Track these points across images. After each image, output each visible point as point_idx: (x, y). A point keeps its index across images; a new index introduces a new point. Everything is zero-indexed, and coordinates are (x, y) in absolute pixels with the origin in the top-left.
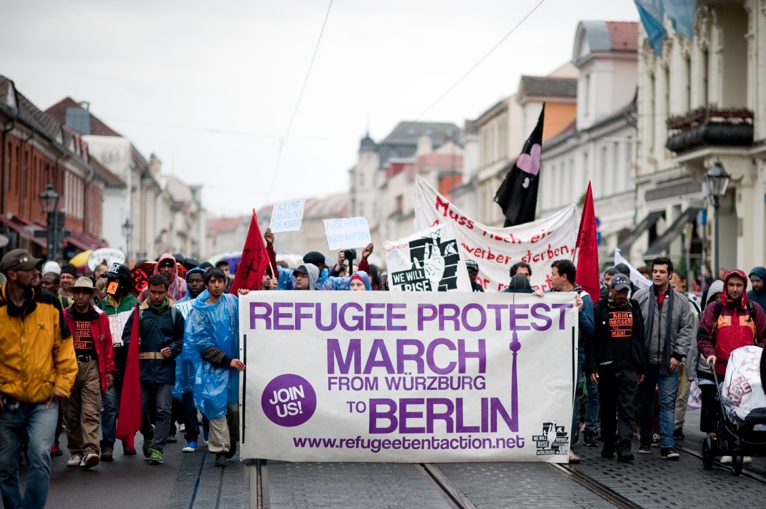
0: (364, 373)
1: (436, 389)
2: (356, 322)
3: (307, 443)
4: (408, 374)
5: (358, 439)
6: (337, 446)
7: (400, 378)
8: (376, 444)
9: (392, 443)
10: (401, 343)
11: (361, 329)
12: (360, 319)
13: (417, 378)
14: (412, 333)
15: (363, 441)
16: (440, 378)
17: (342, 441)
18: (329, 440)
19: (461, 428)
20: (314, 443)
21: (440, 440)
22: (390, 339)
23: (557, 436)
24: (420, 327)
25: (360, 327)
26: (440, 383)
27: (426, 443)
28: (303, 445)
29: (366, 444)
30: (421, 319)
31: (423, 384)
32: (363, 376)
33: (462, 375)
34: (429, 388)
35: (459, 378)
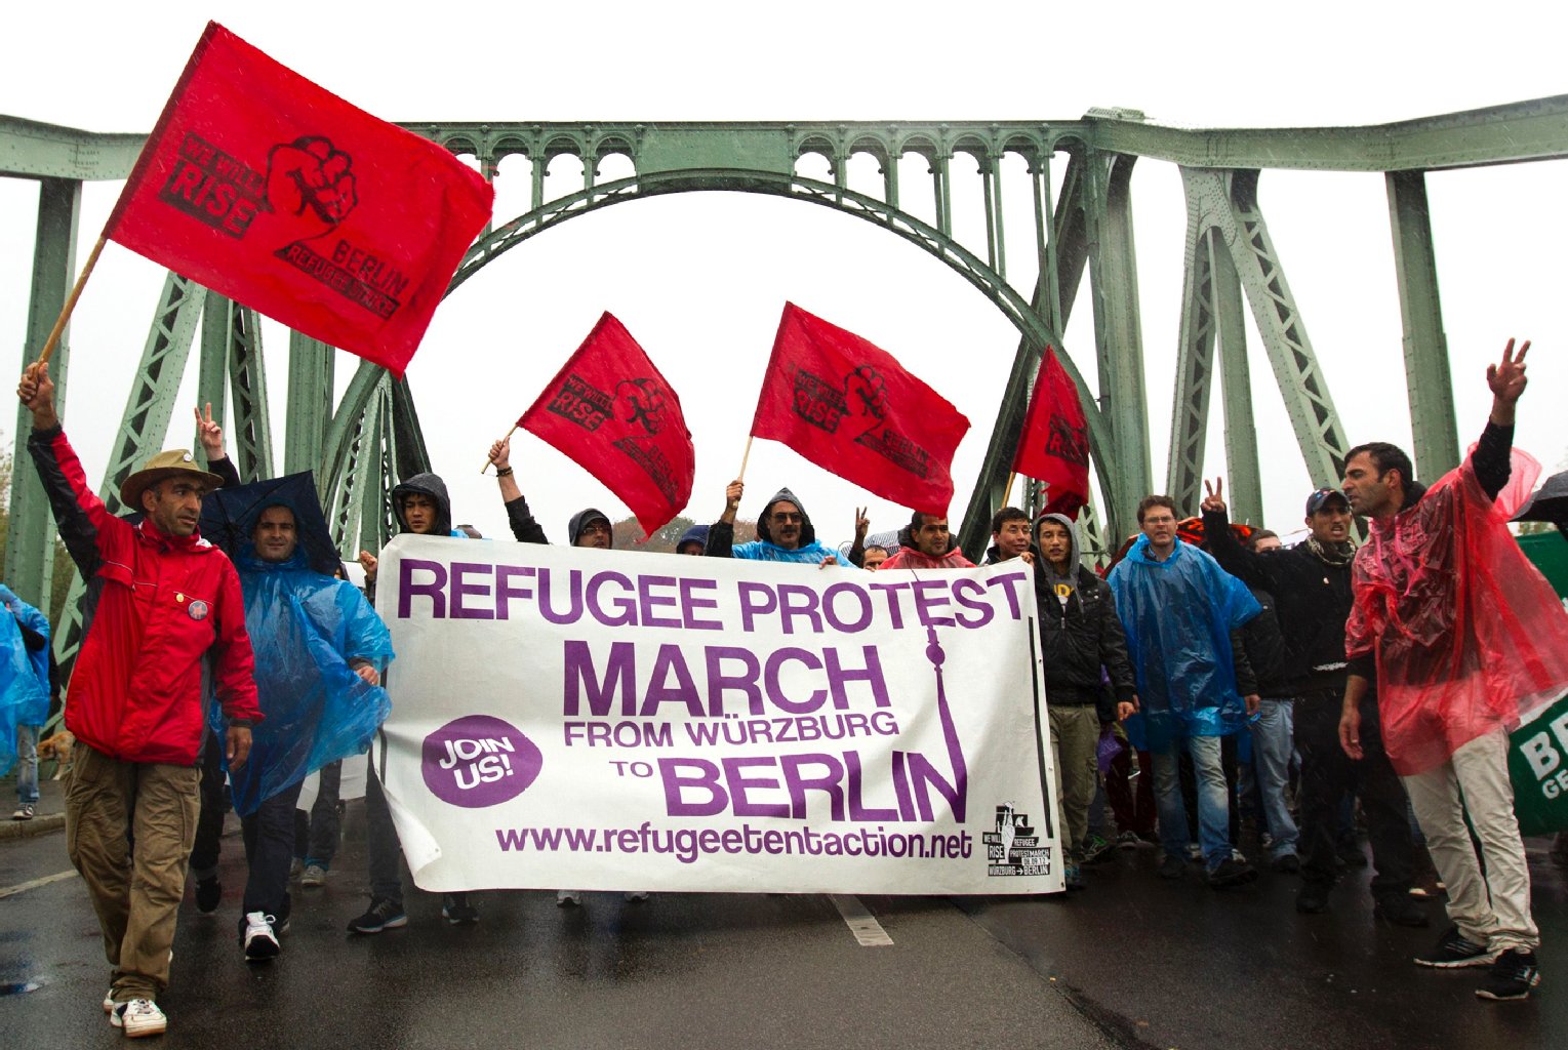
0: (643, 713)
1: (795, 739)
2: (621, 611)
3: (529, 839)
4: (732, 716)
5: (644, 830)
6: (599, 849)
7: (716, 726)
8: (686, 841)
9: (720, 836)
10: (714, 655)
11: (634, 622)
12: (629, 603)
13: (751, 724)
14: (733, 635)
15: (655, 834)
16: (799, 720)
17: (608, 835)
18: (580, 833)
19: (859, 814)
20: (546, 839)
21: (822, 835)
22: (693, 645)
23: (1016, 834)
24: (748, 626)
25: (630, 618)
26: (801, 729)
27: (794, 841)
28: (520, 846)
29: (663, 843)
30: (748, 611)
31: (767, 732)
32: (640, 720)
33: (843, 712)
34: (780, 738)
35: (839, 717)
